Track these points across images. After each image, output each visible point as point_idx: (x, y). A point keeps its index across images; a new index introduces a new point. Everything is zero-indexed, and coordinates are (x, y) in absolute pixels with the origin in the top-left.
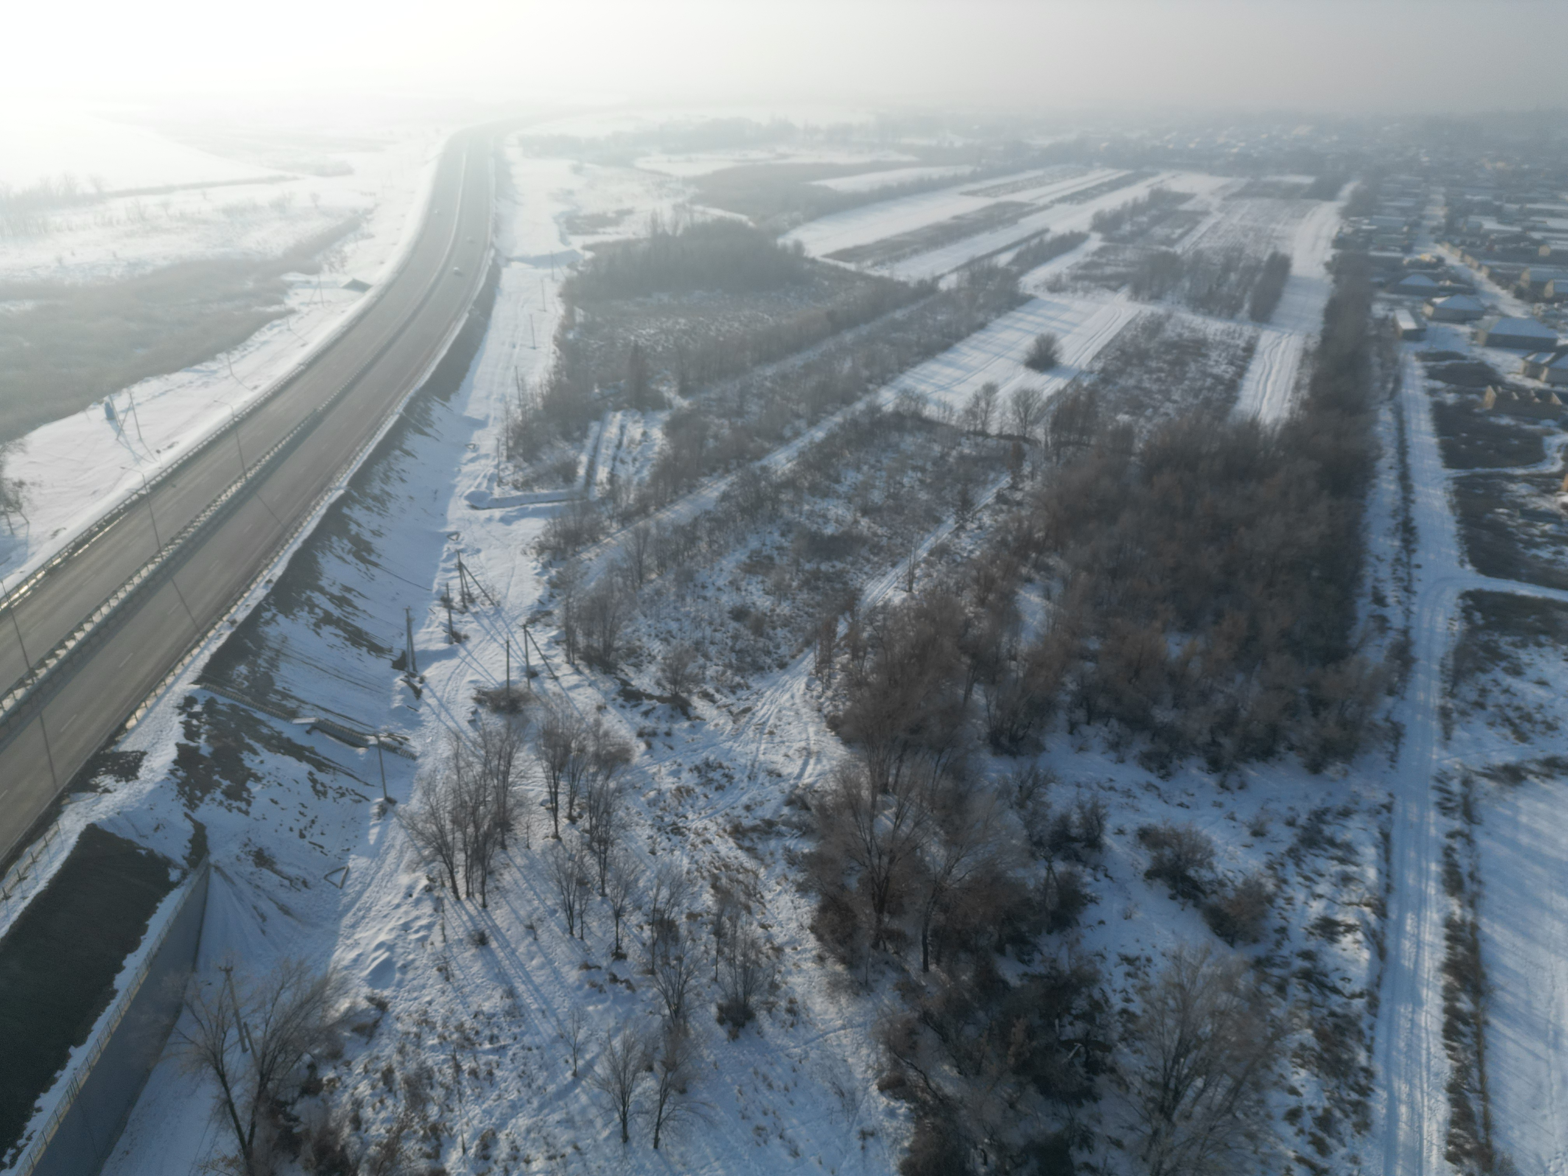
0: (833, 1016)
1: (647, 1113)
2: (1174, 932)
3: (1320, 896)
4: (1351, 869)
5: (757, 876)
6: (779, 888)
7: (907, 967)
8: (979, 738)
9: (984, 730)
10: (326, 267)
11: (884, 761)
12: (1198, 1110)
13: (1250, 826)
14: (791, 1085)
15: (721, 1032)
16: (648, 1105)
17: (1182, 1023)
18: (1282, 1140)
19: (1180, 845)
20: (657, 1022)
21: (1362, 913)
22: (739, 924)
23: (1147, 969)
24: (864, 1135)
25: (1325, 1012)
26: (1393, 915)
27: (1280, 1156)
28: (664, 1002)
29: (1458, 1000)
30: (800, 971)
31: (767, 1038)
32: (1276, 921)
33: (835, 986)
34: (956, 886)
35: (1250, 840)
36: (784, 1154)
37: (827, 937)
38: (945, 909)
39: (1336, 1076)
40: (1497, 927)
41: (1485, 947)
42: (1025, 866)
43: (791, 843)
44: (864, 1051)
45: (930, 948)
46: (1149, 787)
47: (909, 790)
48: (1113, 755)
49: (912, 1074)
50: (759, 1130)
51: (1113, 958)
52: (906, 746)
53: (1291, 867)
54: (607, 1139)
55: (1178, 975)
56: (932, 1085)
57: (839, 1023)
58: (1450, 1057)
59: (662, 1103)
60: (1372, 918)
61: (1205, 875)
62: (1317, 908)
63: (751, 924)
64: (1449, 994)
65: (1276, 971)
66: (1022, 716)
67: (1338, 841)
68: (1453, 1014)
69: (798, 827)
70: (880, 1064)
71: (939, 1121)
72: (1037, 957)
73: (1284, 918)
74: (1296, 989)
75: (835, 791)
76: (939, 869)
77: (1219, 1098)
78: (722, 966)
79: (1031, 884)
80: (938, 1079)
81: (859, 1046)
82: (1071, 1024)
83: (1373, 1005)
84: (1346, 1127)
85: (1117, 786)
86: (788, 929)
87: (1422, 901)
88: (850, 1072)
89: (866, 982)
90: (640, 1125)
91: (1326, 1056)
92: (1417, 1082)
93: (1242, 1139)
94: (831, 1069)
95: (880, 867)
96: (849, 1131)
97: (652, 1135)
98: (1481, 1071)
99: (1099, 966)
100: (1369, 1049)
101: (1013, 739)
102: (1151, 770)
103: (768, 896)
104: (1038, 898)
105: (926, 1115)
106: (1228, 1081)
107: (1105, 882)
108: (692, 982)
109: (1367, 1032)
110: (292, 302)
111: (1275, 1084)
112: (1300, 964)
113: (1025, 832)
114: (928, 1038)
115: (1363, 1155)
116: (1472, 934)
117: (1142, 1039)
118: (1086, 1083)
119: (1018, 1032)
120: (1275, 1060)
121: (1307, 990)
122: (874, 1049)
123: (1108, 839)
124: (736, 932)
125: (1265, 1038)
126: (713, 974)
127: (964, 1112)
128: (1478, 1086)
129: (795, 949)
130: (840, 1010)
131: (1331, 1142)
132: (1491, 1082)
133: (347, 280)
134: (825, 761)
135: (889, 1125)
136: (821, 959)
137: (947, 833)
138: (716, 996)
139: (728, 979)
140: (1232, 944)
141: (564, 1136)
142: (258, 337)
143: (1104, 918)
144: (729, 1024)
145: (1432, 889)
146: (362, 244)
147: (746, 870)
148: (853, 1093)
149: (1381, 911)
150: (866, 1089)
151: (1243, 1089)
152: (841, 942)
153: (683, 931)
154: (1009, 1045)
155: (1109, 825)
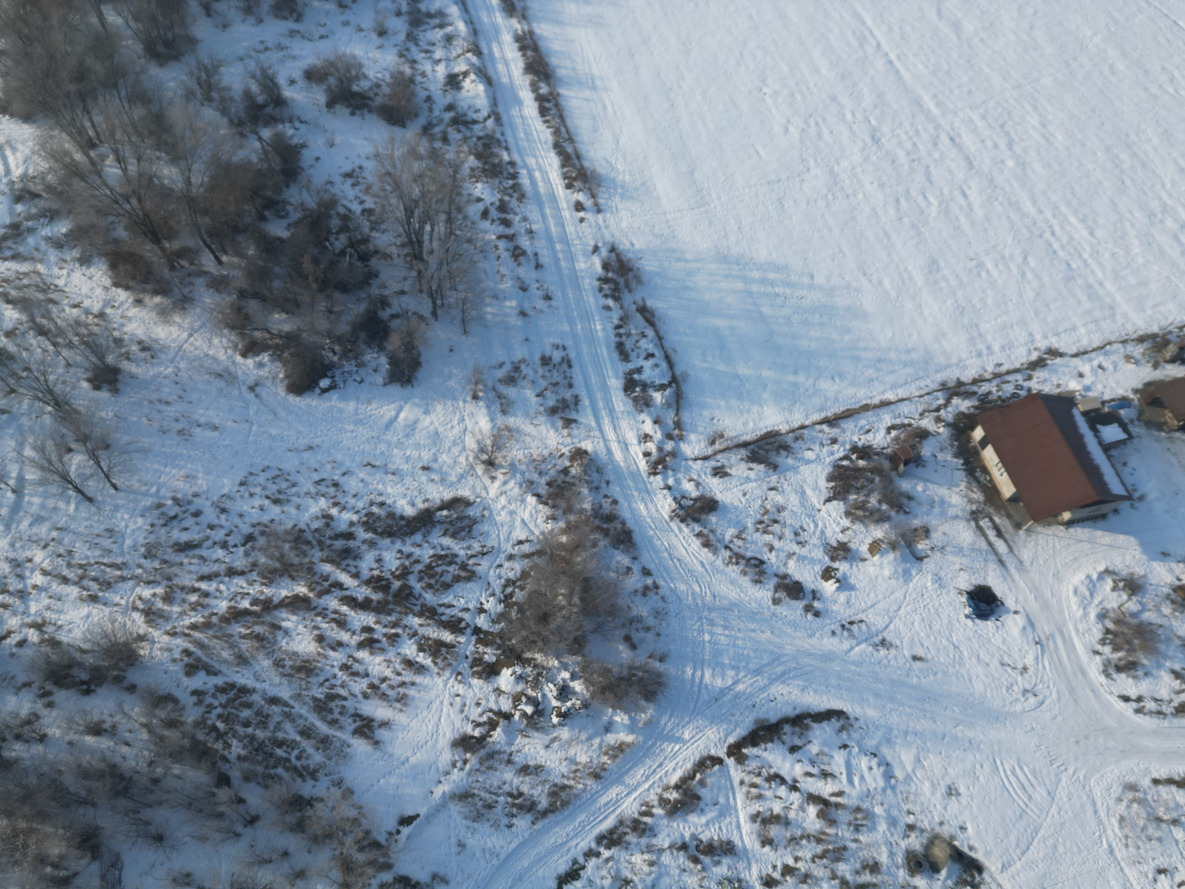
0: (178, 333)
1: (92, 476)
2: (366, 139)
3: (440, 61)
4: (449, 29)
5: (39, 274)
6: (64, 272)
7: (206, 269)
8: (139, 58)
9: (139, 48)
11: (73, 119)
12: (435, 244)
13: (375, 30)
14: (181, 393)
15: (104, 395)
16: (88, 472)
17: (401, 197)
18: (486, 232)
19: (338, 70)
20: (47, 420)
21: (468, 59)
22: (54, 316)
23: (364, 174)
24: (252, 389)
25: (475, 139)
26: (485, 51)
27: (488, 242)
28: (41, 404)
29: (539, 88)
30: (130, 319)
31: (141, 377)
32: (423, 95)
33: (163, 313)
34: (202, 190)
35: (378, 41)
36: (209, 433)
37: (131, 284)
38: (205, 212)
39: (497, 176)
40: (543, 26)
41: (542, 44)
42: (241, 147)
43: (46, 231)
44: (216, 341)
45: (213, 246)
46: (292, 33)
47: (113, 134)
48: (251, 20)
49: (257, 334)
50: (180, 432)
51: (338, 180)
52: (82, 96)
53: (414, 49)
54: (77, 509)
55: (383, 166)
56: (275, 332)
57: (185, 335)
58: (548, 127)
59: (98, 464)
60: (474, 59)
61: (365, 85)
62: (441, 70)
63: (64, 310)
64: (534, 87)
65: (437, 130)
66: (161, 19)
67: (433, 11)
68: (540, 99)
69: (42, 215)
70: (232, 342)
71: (292, 350)
72: (290, 208)
73: (426, 89)
74: (454, 135)
75: (50, 168)
76: (180, 185)
77: (443, 229)
78: (65, 353)
79: (254, 159)
80: (276, 327)
81: (210, 340)
82: (337, 239)
83: (498, 120)
84: (514, 203)
85: (269, 44)
86: (97, 297)
87: (497, 30)
88: (215, 360)
89: (185, 297)
90: (92, 486)
91: (487, 167)
92: (537, 153)
93: (465, 246)
94: (201, 366)
95: (134, 209)
96: (241, 393)
97: (108, 485)
98: (565, 126)
99: (333, 190)
100: (507, 149)
101: (168, 44)
102: (286, 19)
103: (61, 283)
104: (265, 166)
105: (282, 352)
106: (443, 217)
107: (303, 128)
108: (52, 378)
109: (502, 139)
111: (468, 201)
112: (448, 116)
113: (225, 120)
114: (253, 306)
115: (528, 214)
116: (532, 39)
117: (383, 222)
118: (366, 270)
119: (307, 265)
120: (461, 187)
121: (459, 131)
122: (222, 335)
123: (288, 93)
124: (56, 323)
125: (450, 177)
126: (63, 362)
127: (304, 335)
128: (566, 136)
129: (113, 307)
130: (180, 326)
131: (510, 217)
132: (572, 129)
134: (20, 147)
135: (263, 373)
136: (139, 302)
137: (167, 153)
138: (80, 375)
139: (79, 358)
140: (404, 126)
141: (43, 530)
143: (317, 155)
144: (105, 386)
145: (499, 18)
147: (26, 274)
148: (227, 370)
149: (477, 51)
150: (234, 363)
151: (453, 216)
152: (145, 281)
153: (12, 348)
154: (306, 277)
155: (282, 80)
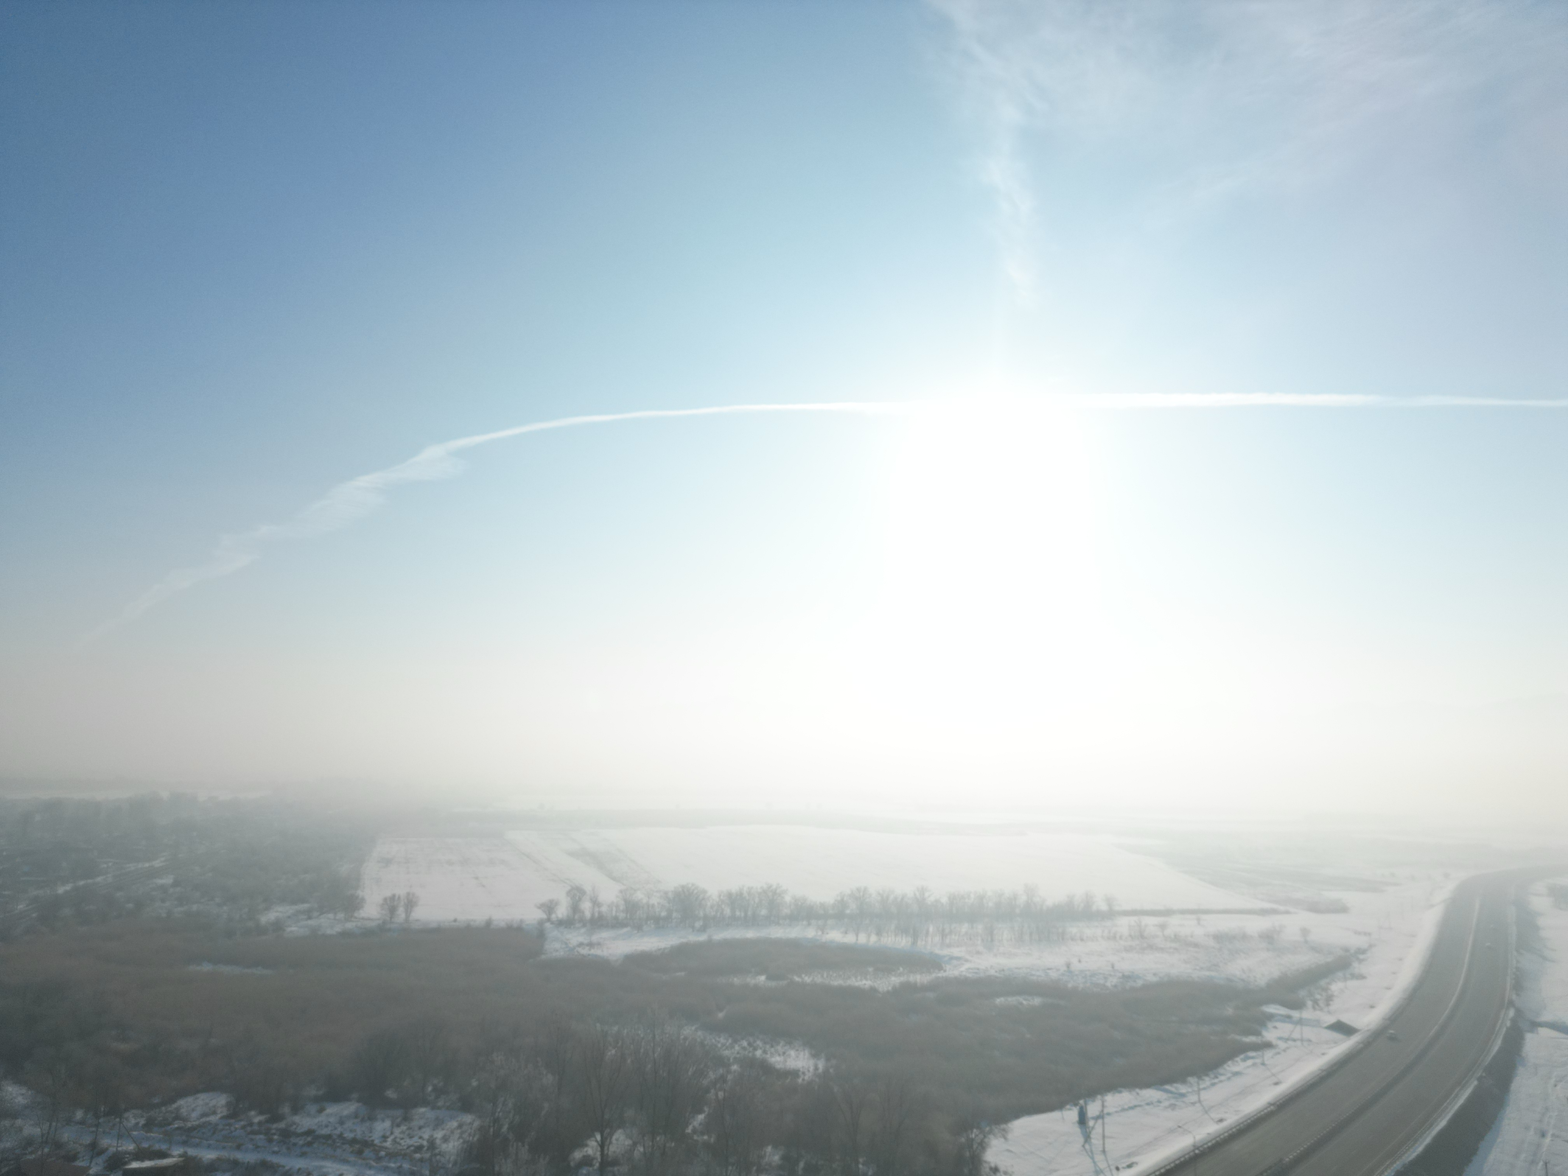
10: (1309, 1003)
110: (1269, 1035)
133: (1331, 1020)
142: (1232, 1067)
146: (1352, 984)
